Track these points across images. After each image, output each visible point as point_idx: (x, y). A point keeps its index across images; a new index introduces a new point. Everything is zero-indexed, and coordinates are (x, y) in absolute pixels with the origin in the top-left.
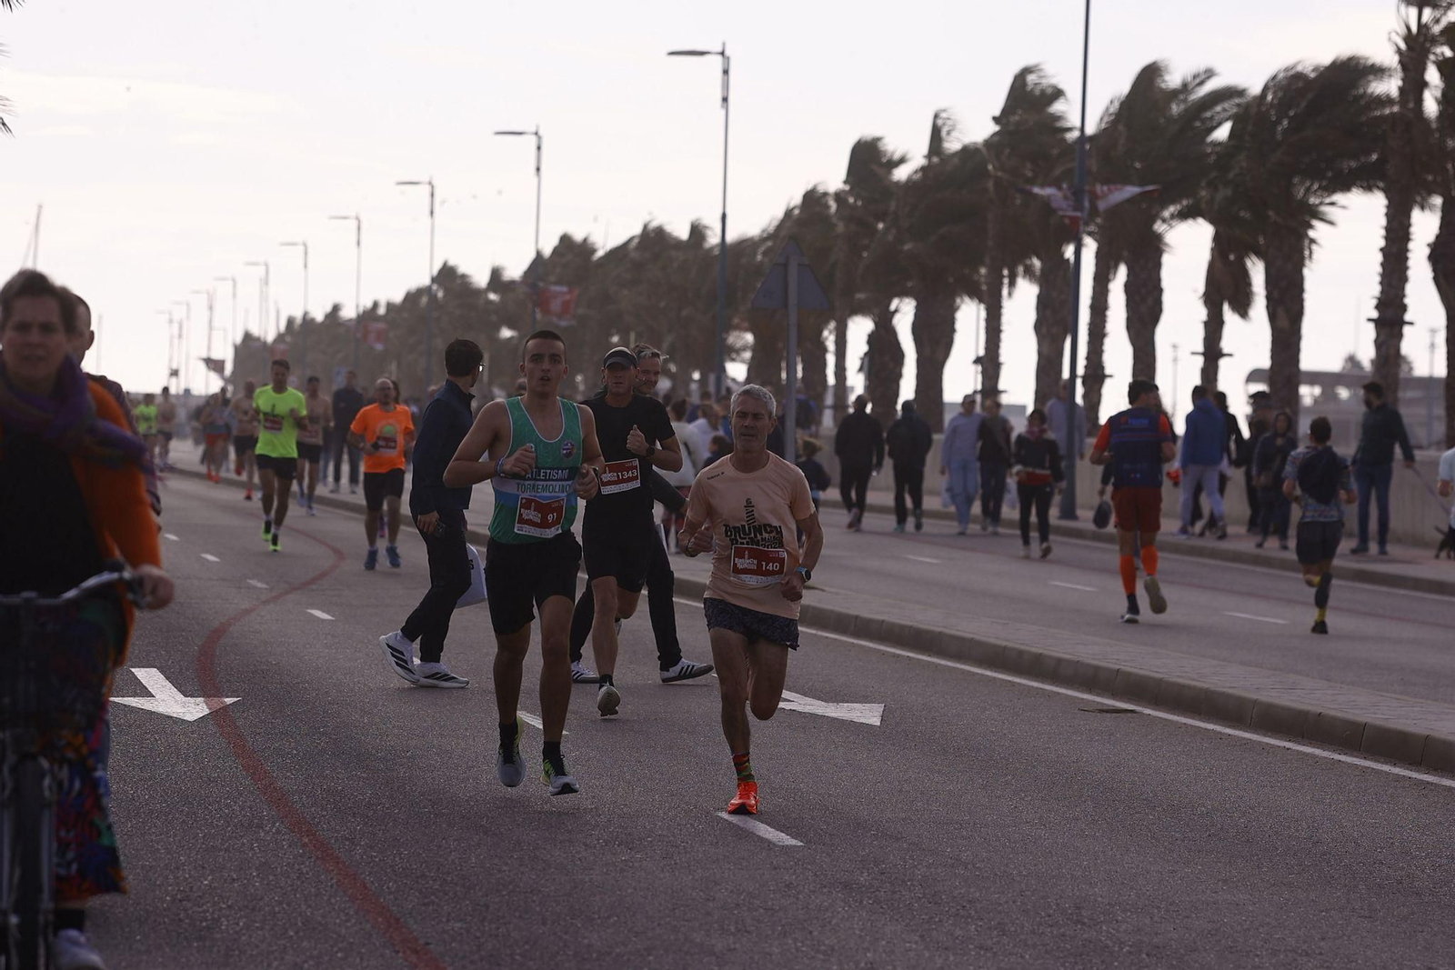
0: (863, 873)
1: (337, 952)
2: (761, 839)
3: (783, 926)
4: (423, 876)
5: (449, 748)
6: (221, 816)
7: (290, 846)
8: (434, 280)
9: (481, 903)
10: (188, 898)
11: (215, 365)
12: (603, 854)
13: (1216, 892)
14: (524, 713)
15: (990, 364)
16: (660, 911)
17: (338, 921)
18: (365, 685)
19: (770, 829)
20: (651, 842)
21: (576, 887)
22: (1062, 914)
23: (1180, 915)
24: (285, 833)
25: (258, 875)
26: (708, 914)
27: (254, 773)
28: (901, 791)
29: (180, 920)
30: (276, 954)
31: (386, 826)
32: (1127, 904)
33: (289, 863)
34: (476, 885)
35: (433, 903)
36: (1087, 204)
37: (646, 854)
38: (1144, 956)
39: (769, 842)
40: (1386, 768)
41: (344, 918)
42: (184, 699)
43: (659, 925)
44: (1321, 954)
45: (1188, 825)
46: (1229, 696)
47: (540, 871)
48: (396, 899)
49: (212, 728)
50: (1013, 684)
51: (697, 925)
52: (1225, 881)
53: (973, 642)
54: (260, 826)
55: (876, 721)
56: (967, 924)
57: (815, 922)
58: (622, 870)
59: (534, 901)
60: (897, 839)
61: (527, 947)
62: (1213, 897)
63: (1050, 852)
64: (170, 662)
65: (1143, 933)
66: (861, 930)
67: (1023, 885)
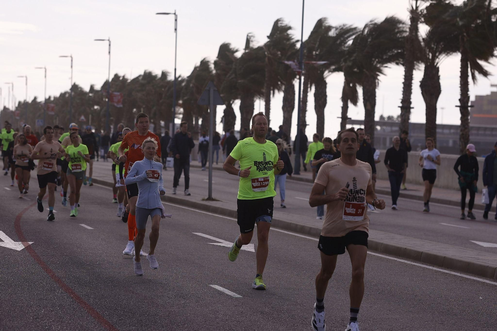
0: (266, 308)
2: (227, 295)
3: (244, 327)
6: (40, 287)
7: (67, 298)
9: (139, 319)
10: (38, 318)
12: (175, 301)
13: (388, 315)
16: (201, 322)
17: (92, 326)
18: (75, 237)
20: (190, 296)
21: (170, 313)
24: (64, 293)
25: (60, 309)
27: (47, 270)
29: (38, 326)
33: (69, 304)
34: (136, 312)
35: (123, 319)
39: (231, 296)
41: (94, 325)
42: (15, 242)
43: (202, 327)
46: (372, 242)
47: (156, 307)
48: (110, 318)
49: (27, 253)
53: (279, 221)
54: (55, 291)
57: (255, 326)
59: (157, 319)
64: (6, 228)
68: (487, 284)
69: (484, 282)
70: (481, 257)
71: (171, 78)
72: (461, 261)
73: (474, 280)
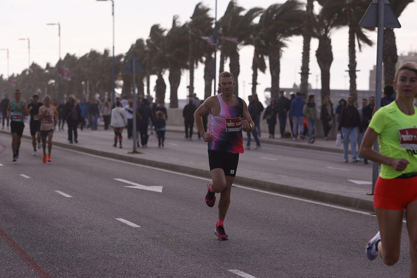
0: (158, 235)
1: (7, 262)
2: (128, 226)
3: (135, 250)
4: (31, 239)
5: (38, 202)
8: (30, 67)
9: (48, 246)
12: (83, 231)
13: (259, 237)
14: (59, 191)
15: (191, 88)
16: (100, 247)
18: (13, 184)
19: (131, 223)
20: (97, 227)
21: (75, 241)
22: (215, 245)
23: (249, 244)
26: (114, 248)
28: (168, 211)
31: (20, 225)
34: (47, 241)
35: (34, 246)
36: (218, 41)
37: (96, 231)
38: (239, 256)
39: (131, 226)
40: (306, 201)
41: (8, 252)
43: (100, 251)
44: (289, 254)
45: (251, 218)
46: (261, 181)
47: (65, 236)
48: (23, 246)
50: (200, 179)
51: (111, 251)
52: (261, 234)
53: (188, 168)
55: (161, 191)
56: (188, 248)
57: (145, 249)
58: (89, 236)
59: (63, 245)
60: (168, 225)
61: (62, 258)
62: (258, 239)
65: (238, 250)
66: (158, 251)
67: (204, 237)
68: (350, 212)
69: (348, 211)
70: (348, 191)
71: (111, 55)
72: (331, 194)
73: (340, 209)
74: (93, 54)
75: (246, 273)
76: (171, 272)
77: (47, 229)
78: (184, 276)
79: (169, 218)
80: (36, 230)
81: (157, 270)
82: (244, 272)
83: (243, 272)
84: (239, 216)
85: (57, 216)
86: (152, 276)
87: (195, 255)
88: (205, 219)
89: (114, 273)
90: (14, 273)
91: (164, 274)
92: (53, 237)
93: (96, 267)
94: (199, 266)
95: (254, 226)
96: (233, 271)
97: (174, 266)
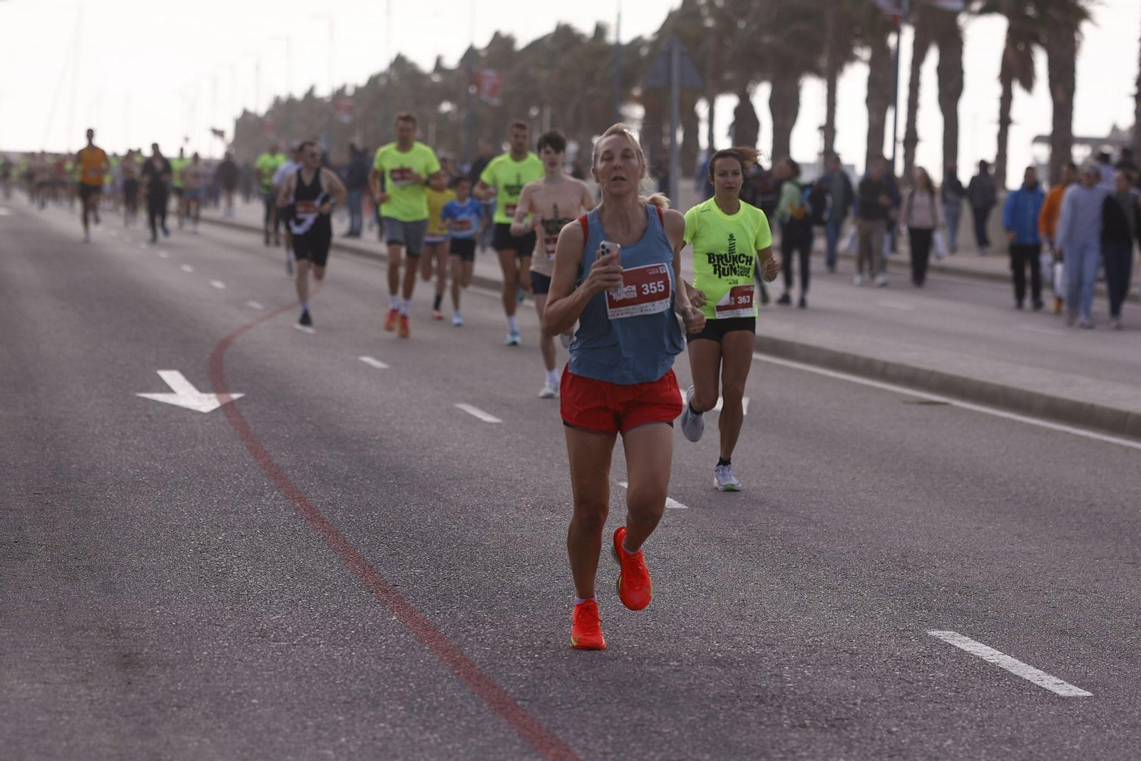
1: (324, 592)
3: (673, 571)
4: (391, 532)
5: (408, 433)
6: (231, 486)
7: (286, 510)
8: (391, 66)
9: (437, 553)
10: (206, 550)
11: (219, 133)
12: (531, 516)
13: (1013, 544)
14: (467, 405)
15: (829, 131)
17: (325, 568)
18: (341, 384)
20: (568, 506)
21: (510, 542)
22: (892, 561)
23: (985, 562)
24: (282, 500)
25: (261, 533)
27: (256, 453)
28: (763, 466)
29: (201, 567)
30: (277, 593)
31: (360, 494)
32: (943, 553)
33: (285, 523)
34: (433, 539)
35: (399, 553)
37: (565, 515)
38: (957, 594)
41: (329, 566)
42: (201, 395)
44: (1096, 592)
45: (990, 492)
46: (1020, 392)
47: (481, 528)
48: (370, 551)
49: (222, 418)
50: (849, 383)
51: (606, 570)
52: (1020, 536)
53: (817, 350)
54: (262, 494)
56: (818, 569)
57: (698, 568)
58: (546, 528)
59: (477, 552)
60: (762, 503)
61: (473, 588)
62: (1010, 548)
63: (882, 513)
64: (189, 365)
65: (956, 577)
66: (735, 575)
67: (861, 539)
71: (611, 38)
74: (564, 34)
75: (976, 640)
76: (772, 633)
77: (433, 508)
78: (805, 646)
79: (765, 484)
80: (403, 509)
81: (732, 626)
82: (971, 637)
83: (968, 638)
84: (958, 484)
85: (461, 472)
86: (717, 643)
87: (837, 588)
88: (863, 490)
89: (615, 631)
90: (343, 625)
91: (752, 636)
92: (450, 529)
93: (566, 614)
94: (848, 617)
95: (999, 513)
96: (942, 635)
97: (779, 615)
